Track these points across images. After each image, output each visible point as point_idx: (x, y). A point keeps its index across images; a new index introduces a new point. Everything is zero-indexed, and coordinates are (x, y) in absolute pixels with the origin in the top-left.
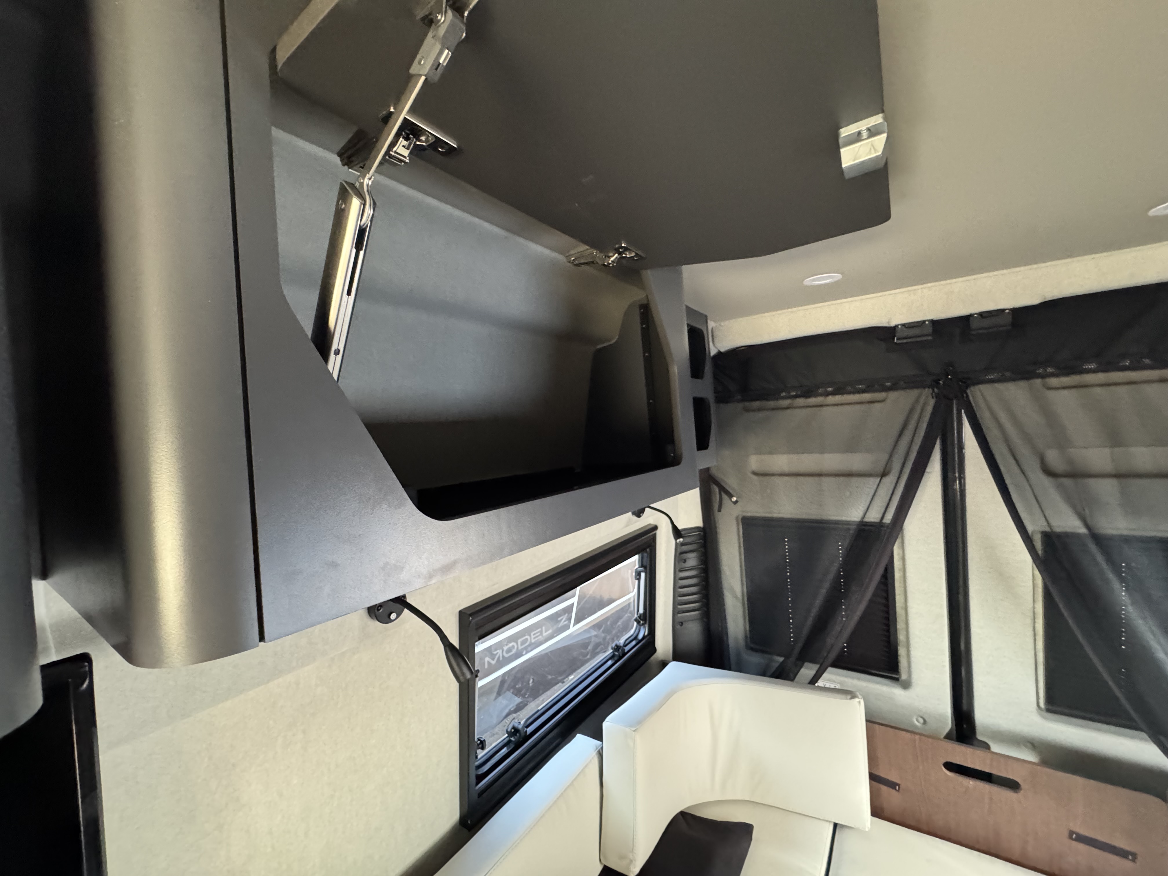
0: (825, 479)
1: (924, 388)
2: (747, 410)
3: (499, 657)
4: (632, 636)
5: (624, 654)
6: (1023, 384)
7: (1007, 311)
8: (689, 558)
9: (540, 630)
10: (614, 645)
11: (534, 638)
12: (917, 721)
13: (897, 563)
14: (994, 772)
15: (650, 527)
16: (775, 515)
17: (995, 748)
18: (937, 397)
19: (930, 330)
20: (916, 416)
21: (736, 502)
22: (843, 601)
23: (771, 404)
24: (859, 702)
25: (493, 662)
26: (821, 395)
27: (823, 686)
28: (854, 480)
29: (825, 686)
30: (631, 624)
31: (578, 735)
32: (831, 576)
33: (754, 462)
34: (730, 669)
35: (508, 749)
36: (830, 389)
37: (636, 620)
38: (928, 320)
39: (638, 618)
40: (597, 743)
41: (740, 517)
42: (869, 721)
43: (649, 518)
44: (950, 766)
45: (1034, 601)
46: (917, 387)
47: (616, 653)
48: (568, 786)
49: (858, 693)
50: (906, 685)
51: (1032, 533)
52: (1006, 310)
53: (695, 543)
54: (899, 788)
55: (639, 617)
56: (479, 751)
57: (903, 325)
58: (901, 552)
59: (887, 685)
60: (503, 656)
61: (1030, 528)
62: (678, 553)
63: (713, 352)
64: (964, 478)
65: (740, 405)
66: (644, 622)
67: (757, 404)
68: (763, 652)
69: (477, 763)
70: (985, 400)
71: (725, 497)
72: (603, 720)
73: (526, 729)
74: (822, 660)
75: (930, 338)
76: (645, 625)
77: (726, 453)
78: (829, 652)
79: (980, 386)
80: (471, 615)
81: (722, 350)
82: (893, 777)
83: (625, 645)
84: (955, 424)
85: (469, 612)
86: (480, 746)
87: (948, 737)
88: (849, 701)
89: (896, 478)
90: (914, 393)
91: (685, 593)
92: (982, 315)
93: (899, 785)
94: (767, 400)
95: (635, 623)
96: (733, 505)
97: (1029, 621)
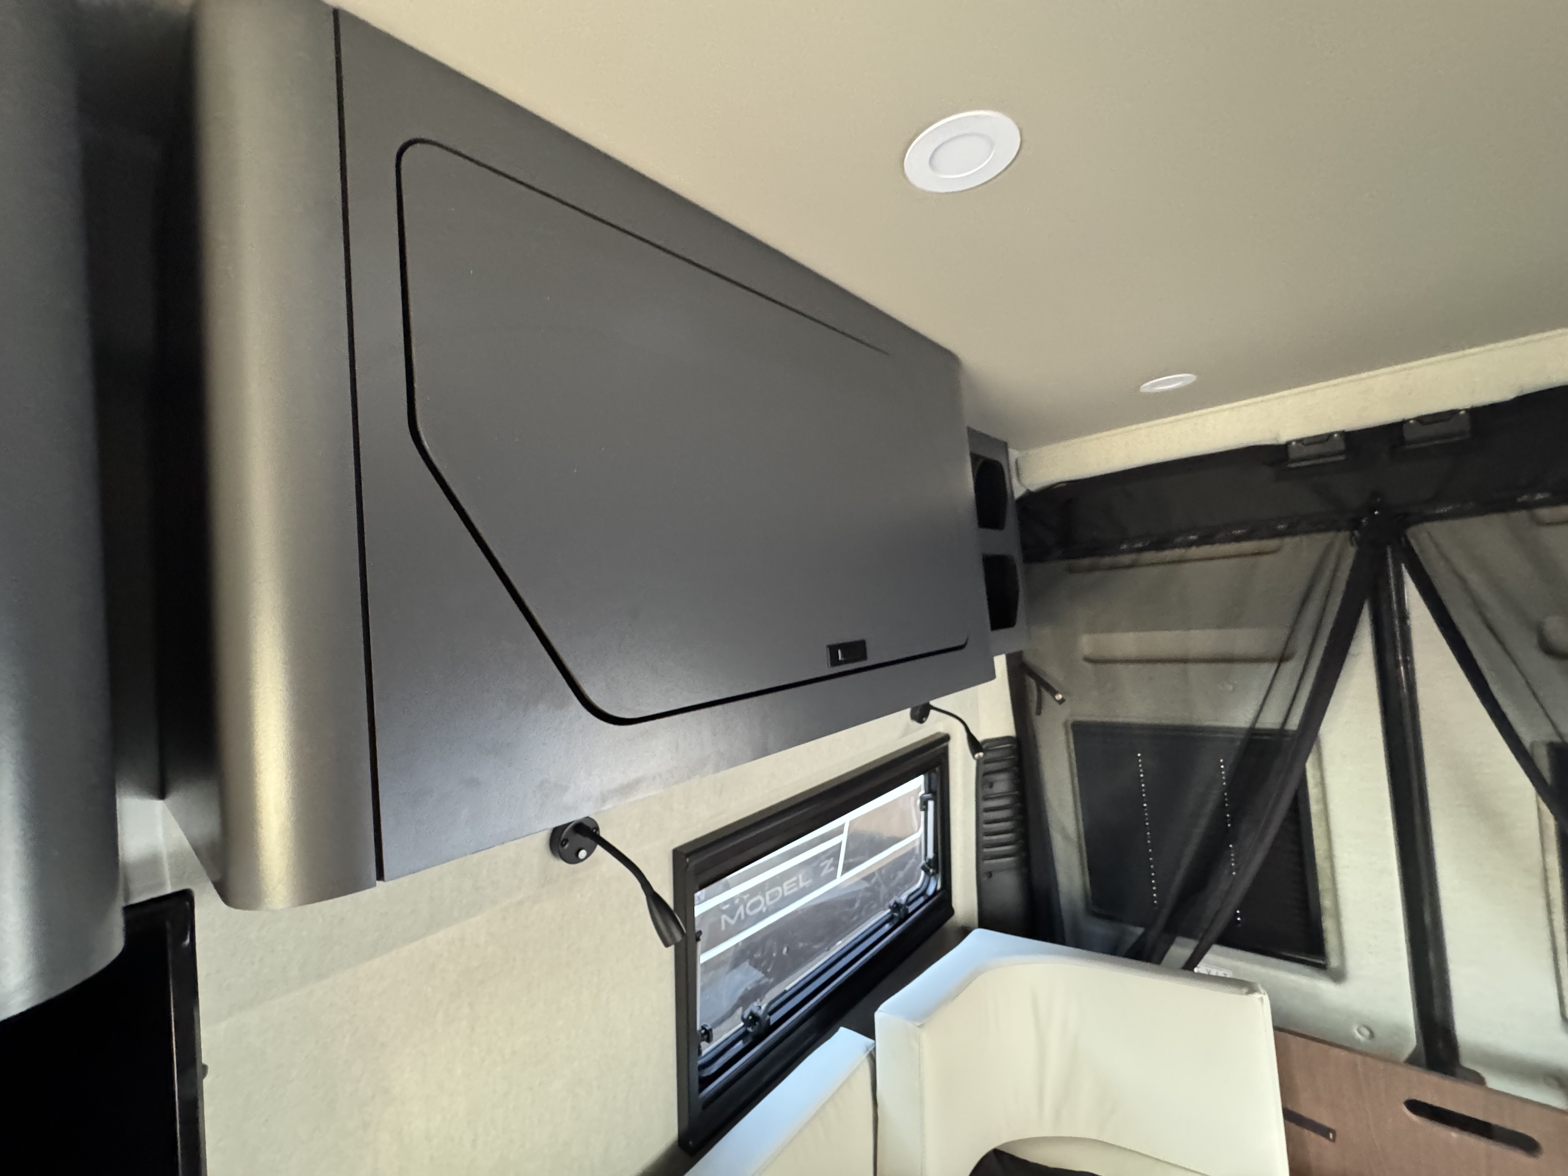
0: (1191, 667)
1: (1339, 530)
2: (1071, 570)
3: (740, 915)
4: (918, 890)
5: (908, 916)
6: (1496, 520)
7: (1462, 412)
8: (997, 781)
9: (794, 879)
10: (892, 903)
11: (789, 890)
12: (1360, 1032)
13: (1313, 791)
14: (1493, 1120)
15: (939, 737)
16: (1120, 720)
17: (1494, 1082)
18: (1359, 543)
19: (1342, 446)
20: (1327, 573)
21: (1061, 701)
22: (1231, 846)
23: (1107, 560)
24: (1262, 999)
25: (732, 922)
26: (1180, 546)
27: (1206, 972)
28: (1237, 668)
29: (1209, 972)
30: (917, 874)
31: (842, 1030)
32: (1210, 807)
33: (1087, 644)
34: (1063, 943)
35: (744, 1043)
36: (1193, 537)
37: (923, 868)
38: (1337, 432)
39: (926, 866)
40: (866, 1041)
41: (1069, 724)
42: (1278, 1029)
43: (935, 724)
44: (1415, 1106)
45: (1544, 851)
46: (1326, 530)
47: (896, 914)
48: (827, 1102)
49: (1260, 987)
50: (1338, 976)
51: (1532, 745)
52: (1460, 410)
53: (1004, 760)
54: (1334, 1136)
55: (927, 863)
56: (704, 1044)
57: (1299, 441)
58: (1318, 775)
59: (1305, 975)
60: (746, 914)
61: (1527, 737)
62: (981, 774)
63: (1018, 492)
64: (1412, 662)
65: (1064, 564)
66: (935, 871)
67: (1086, 562)
68: (1110, 918)
69: (700, 1062)
70: (1437, 545)
71: (1046, 695)
72: (876, 1008)
73: (768, 1017)
74: (1200, 935)
75: (1341, 458)
76: (937, 875)
77: (1046, 632)
78: (1213, 921)
79: (1427, 525)
80: (688, 855)
81: (1033, 489)
82: (1324, 1118)
83: (909, 903)
84: (1392, 581)
85: (686, 851)
86: (706, 1037)
87: (1412, 1061)
88: (1245, 997)
89: (1303, 662)
90: (1321, 539)
91: (995, 830)
92: (1422, 420)
93: (1334, 1132)
94: (1102, 555)
95: (923, 873)
96: (1057, 704)
97: (1537, 882)
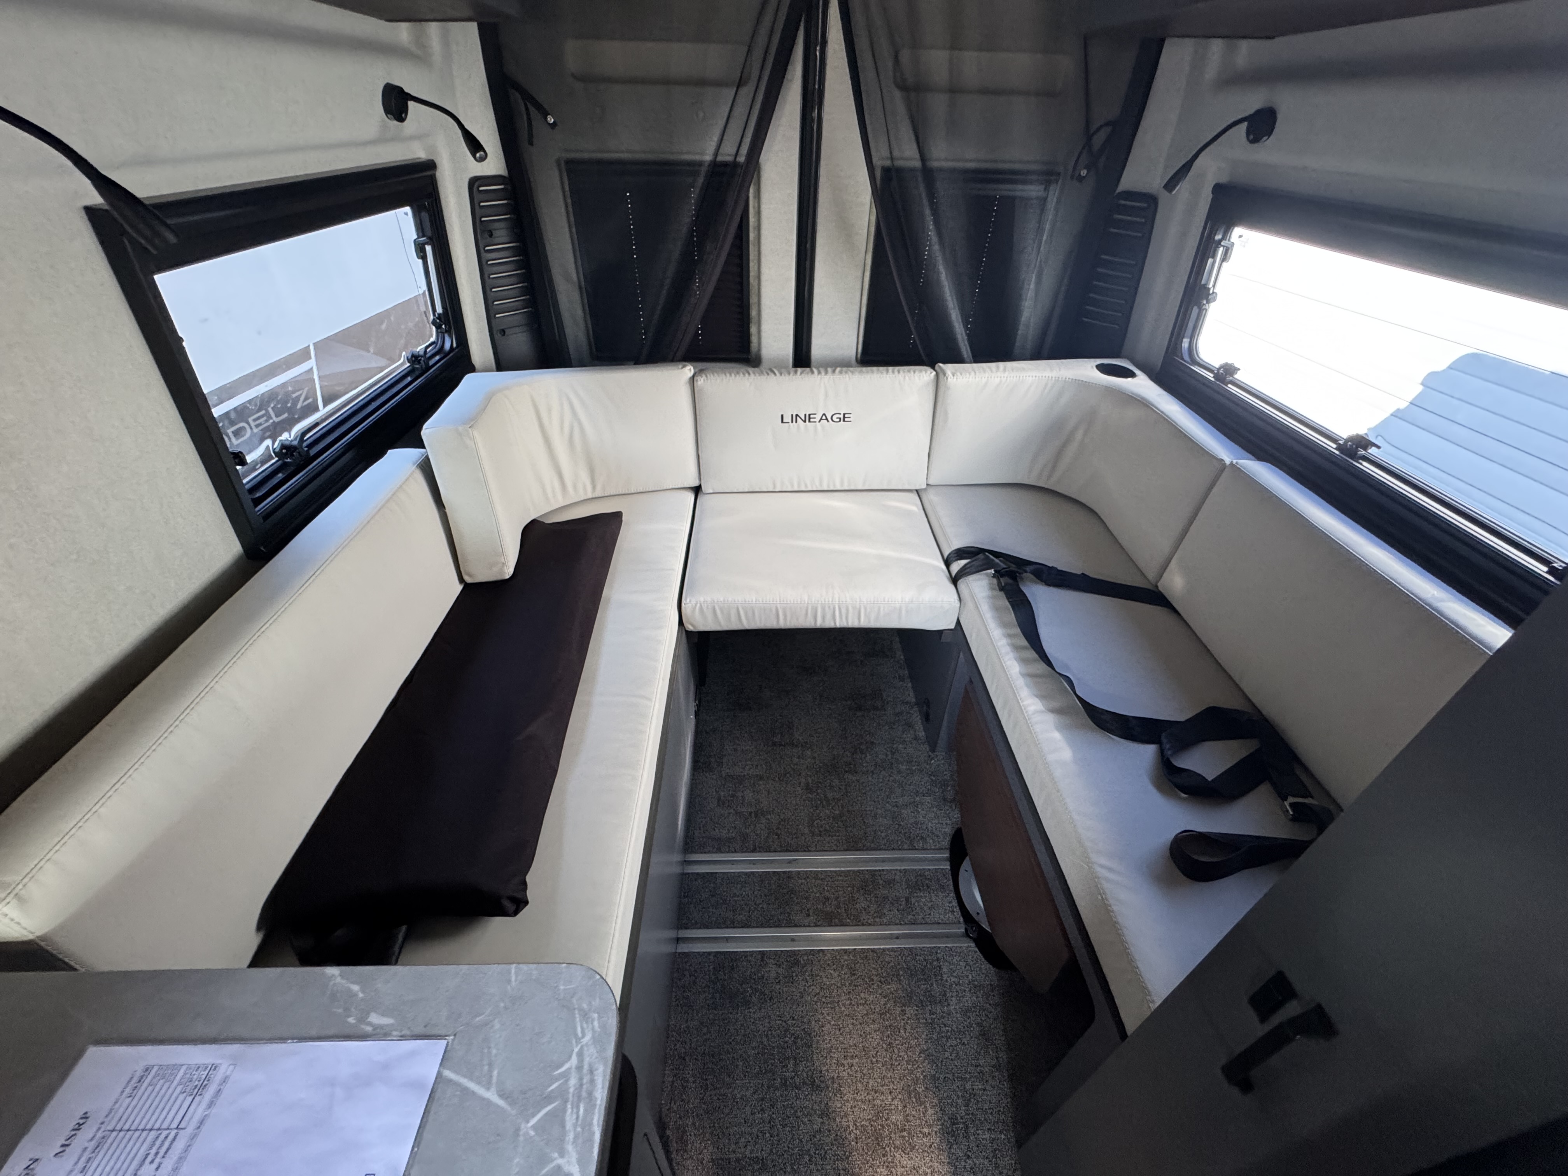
4: (433, 344)
5: (428, 368)
8: (495, 229)
10: (409, 353)
13: (752, 219)
15: (421, 163)
16: (612, 156)
21: (553, 126)
28: (708, 92)
30: (427, 329)
32: (683, 233)
33: (573, 53)
35: (286, 472)
37: (434, 323)
40: (417, 451)
41: (564, 161)
47: (416, 366)
55: (437, 319)
66: (447, 327)
69: (243, 489)
71: (536, 116)
72: (420, 429)
73: (305, 449)
76: (451, 332)
83: (427, 355)
86: (238, 460)
95: (434, 328)
96: (549, 132)
